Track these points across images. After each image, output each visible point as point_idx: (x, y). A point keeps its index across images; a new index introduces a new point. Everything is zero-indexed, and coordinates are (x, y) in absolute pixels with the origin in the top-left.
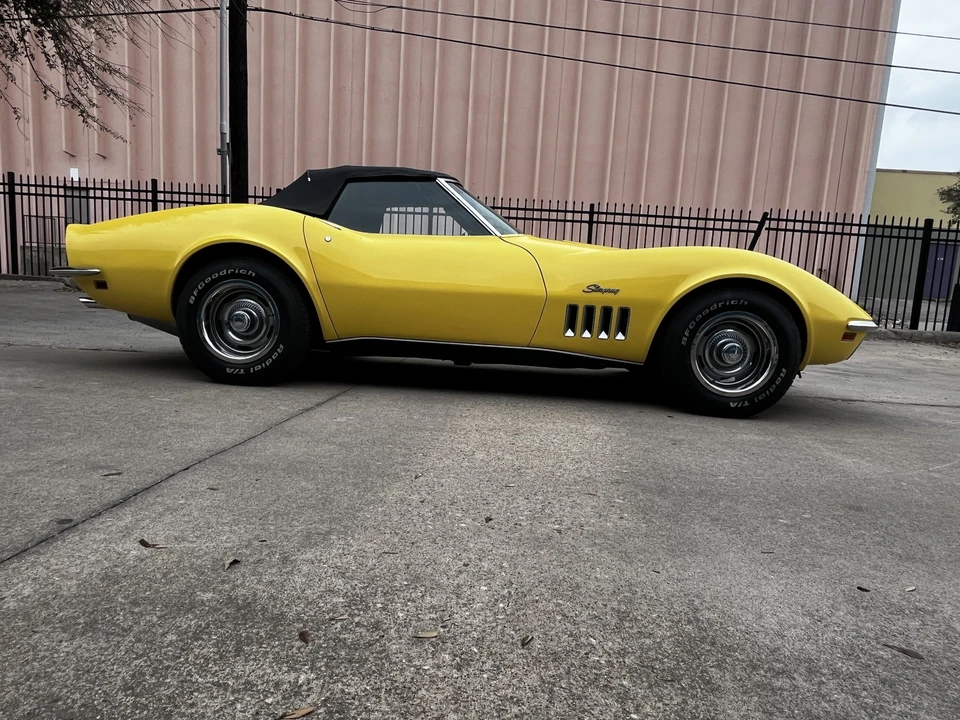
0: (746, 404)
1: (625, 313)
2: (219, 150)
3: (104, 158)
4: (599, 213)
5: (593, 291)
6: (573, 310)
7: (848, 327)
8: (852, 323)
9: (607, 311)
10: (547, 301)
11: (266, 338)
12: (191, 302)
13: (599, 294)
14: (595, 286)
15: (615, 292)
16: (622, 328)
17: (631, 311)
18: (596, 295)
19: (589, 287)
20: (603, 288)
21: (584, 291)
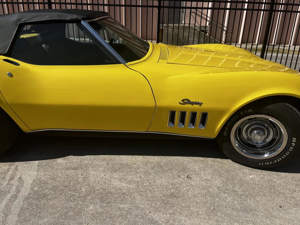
1: (205, 116)
6: (173, 114)
9: (194, 115)
13: (189, 106)
14: (187, 100)
15: (200, 104)
17: (209, 115)
18: (187, 106)
19: (183, 101)
20: (192, 101)
21: (180, 103)
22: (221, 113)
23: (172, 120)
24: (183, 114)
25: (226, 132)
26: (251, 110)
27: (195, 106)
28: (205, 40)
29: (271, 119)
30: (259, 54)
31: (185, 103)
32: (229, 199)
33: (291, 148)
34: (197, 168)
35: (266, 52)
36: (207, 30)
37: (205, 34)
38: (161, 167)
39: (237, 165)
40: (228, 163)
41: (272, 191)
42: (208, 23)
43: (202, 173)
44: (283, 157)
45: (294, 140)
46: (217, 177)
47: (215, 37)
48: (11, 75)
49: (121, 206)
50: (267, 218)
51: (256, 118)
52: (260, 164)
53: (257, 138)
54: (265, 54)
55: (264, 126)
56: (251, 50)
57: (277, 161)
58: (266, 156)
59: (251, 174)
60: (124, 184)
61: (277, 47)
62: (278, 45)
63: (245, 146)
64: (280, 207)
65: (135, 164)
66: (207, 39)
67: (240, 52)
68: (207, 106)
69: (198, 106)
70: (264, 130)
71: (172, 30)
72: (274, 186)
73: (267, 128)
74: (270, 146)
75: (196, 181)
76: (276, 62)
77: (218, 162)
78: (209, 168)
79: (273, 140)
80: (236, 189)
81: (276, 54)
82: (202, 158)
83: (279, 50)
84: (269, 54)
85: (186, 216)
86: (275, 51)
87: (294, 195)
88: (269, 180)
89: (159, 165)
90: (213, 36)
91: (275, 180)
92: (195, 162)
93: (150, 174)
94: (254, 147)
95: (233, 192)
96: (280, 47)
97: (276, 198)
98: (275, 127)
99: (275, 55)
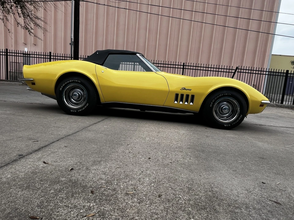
0: (230, 125)
1: (193, 96)
2: (70, 44)
3: (35, 45)
4: (186, 66)
5: (184, 89)
6: (177, 95)
7: (261, 103)
8: (263, 102)
9: (188, 96)
10: (169, 92)
11: (83, 101)
12: (61, 90)
13: (185, 91)
15: (190, 90)
16: (192, 101)
17: (195, 96)
21: (181, 89)
23: (176, 100)
24: (182, 95)
27: (188, 91)
68: (193, 90)
69: (189, 91)
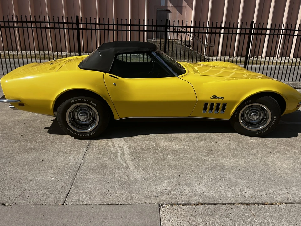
1: (224, 105)
6: (206, 105)
7: (299, 103)
9: (218, 105)
13: (216, 99)
14: (215, 96)
15: (223, 98)
16: (223, 109)
17: (227, 104)
18: (215, 99)
19: (213, 96)
20: (218, 96)
21: (211, 98)
22: (234, 103)
23: (205, 109)
24: (212, 105)
25: (236, 115)
26: (251, 101)
27: (219, 99)
28: (189, 53)
29: (262, 106)
30: (242, 65)
31: (214, 98)
32: (242, 151)
33: (274, 122)
34: (220, 138)
35: (247, 64)
36: (190, 44)
37: (189, 48)
38: (198, 138)
39: (242, 136)
40: (237, 135)
41: (265, 146)
42: (191, 38)
43: (224, 140)
44: (269, 128)
45: (275, 117)
46: (233, 142)
47: (197, 50)
48: (115, 84)
49: (185, 155)
50: (264, 157)
51: (253, 106)
52: (256, 133)
53: (254, 117)
54: (247, 66)
55: (258, 110)
56: (233, 62)
57: (266, 130)
58: (261, 128)
59: (251, 140)
60: (181, 146)
61: (252, 59)
62: (253, 57)
63: (246, 124)
64: (270, 153)
65: (182, 137)
66: (191, 53)
67: (233, 67)
68: (226, 99)
69: (221, 99)
70: (257, 113)
71: (159, 44)
72: (265, 144)
73: (259, 111)
74: (261, 122)
75: (221, 144)
76: (255, 72)
77: (231, 134)
78: (227, 138)
79: (263, 119)
80: (245, 146)
81: (259, 65)
82: (221, 133)
83: (254, 61)
84: (250, 66)
85: (222, 158)
86: (251, 63)
87: (277, 148)
88: (262, 142)
89: (196, 137)
90: (199, 52)
91: (265, 141)
92: (217, 135)
93: (193, 142)
94: (252, 124)
95: (243, 147)
96: (254, 59)
97: (268, 149)
98: (263, 110)
99: (254, 66)
